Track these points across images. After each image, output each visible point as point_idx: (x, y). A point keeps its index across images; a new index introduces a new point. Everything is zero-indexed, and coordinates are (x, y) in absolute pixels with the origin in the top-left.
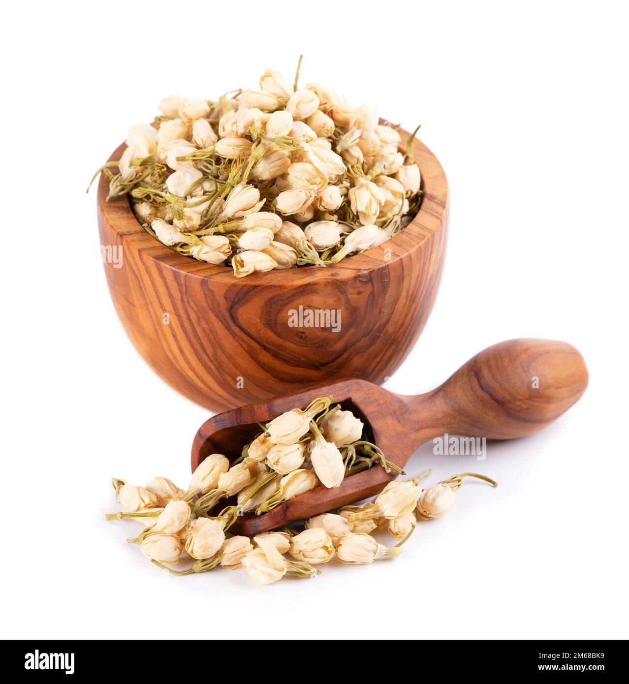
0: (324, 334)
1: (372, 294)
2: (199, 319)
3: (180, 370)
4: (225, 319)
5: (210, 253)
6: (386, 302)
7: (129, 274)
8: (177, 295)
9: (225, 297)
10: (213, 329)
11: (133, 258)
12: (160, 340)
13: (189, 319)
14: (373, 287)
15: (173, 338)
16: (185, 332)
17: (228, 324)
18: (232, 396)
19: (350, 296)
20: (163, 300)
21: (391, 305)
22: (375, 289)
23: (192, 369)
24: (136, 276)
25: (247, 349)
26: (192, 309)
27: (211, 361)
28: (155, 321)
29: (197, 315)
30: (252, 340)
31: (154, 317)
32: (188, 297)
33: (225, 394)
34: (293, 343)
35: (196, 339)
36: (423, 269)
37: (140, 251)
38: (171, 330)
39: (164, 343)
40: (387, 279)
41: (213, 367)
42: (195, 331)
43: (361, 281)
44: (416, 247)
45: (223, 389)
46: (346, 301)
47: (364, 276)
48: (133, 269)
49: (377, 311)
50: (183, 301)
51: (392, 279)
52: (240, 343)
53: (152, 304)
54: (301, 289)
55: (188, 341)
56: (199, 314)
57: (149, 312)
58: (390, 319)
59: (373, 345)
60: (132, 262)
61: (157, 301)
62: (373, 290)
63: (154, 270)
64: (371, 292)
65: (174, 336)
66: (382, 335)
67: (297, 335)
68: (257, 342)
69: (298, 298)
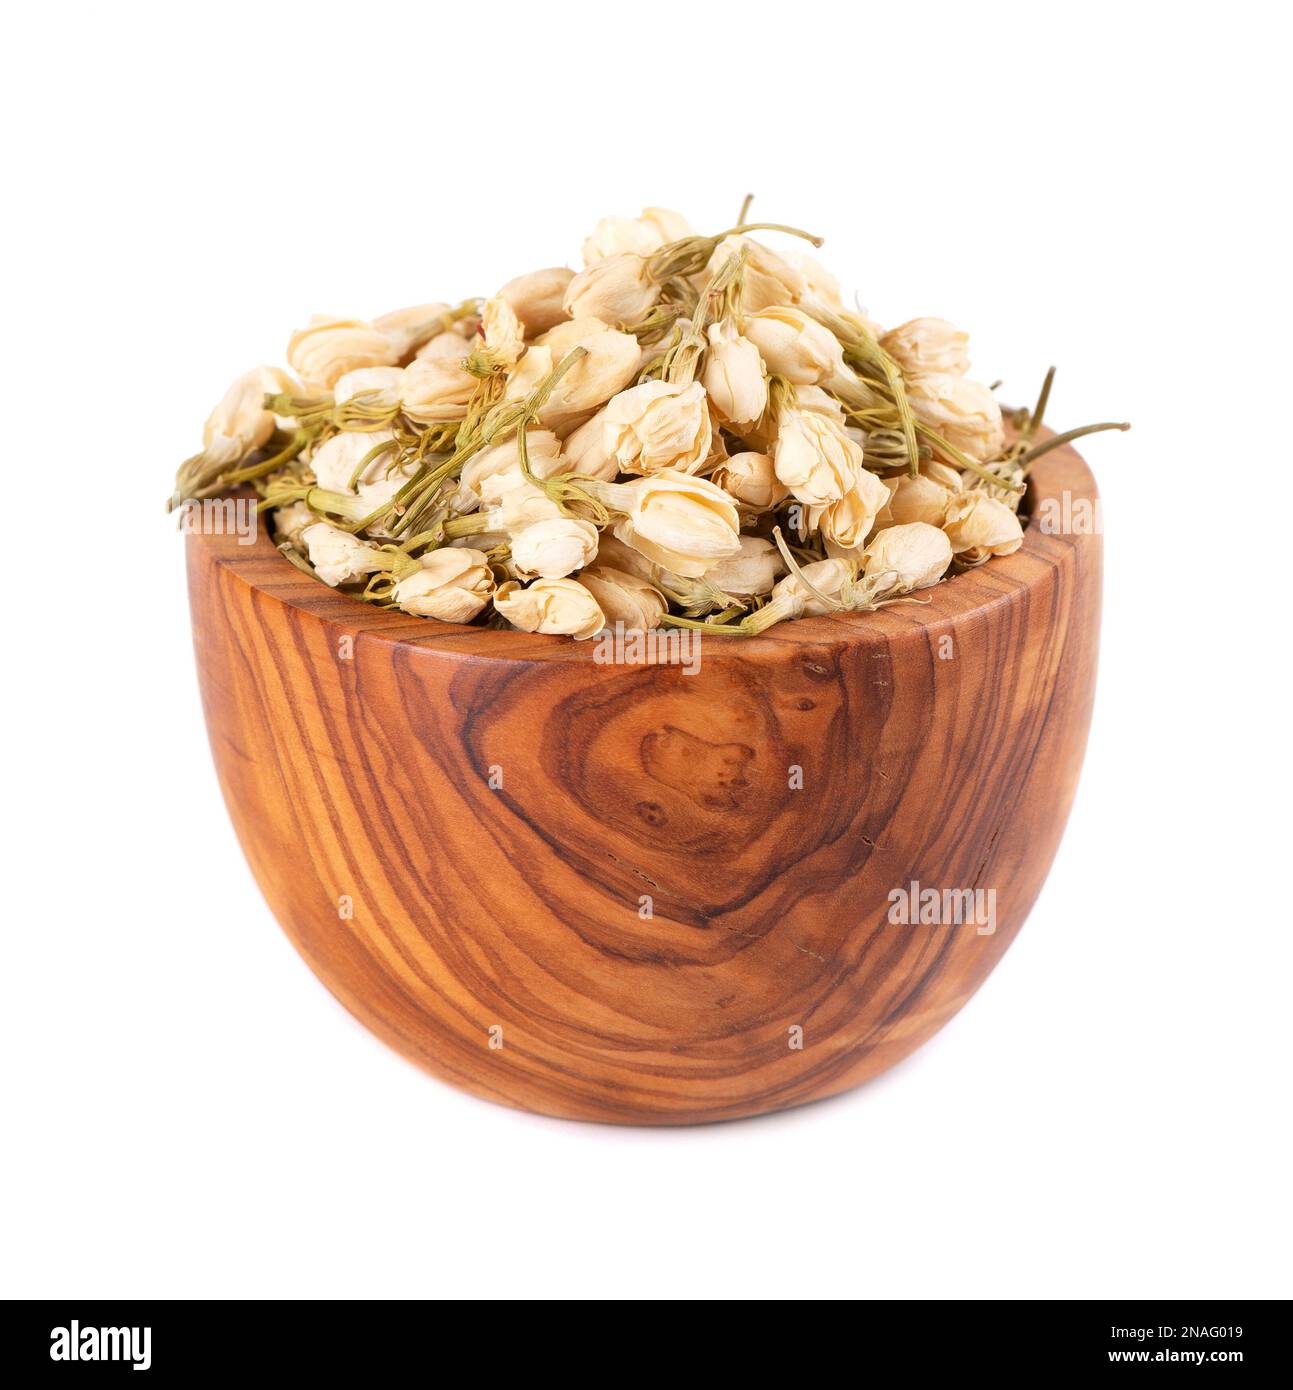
0: (712, 815)
1: (842, 715)
2: (390, 763)
3: (356, 932)
4: (453, 761)
5: (440, 593)
6: (887, 748)
7: (234, 664)
8: (336, 697)
9: (452, 697)
10: (424, 794)
11: (240, 612)
12: (305, 844)
13: (368, 768)
14: (845, 695)
15: (333, 833)
16: (360, 809)
17: (460, 773)
18: (485, 1005)
19: (780, 713)
20: (307, 721)
21: (899, 761)
22: (852, 704)
23: (383, 924)
24: (248, 665)
25: (511, 851)
26: (374, 735)
27: (426, 893)
28: (292, 789)
29: (386, 754)
30: (524, 824)
31: (288, 775)
32: (364, 701)
33: (467, 1001)
34: (627, 835)
35: (386, 826)
36: (996, 683)
37: (254, 592)
38: (329, 810)
39: (314, 852)
40: (884, 678)
41: (430, 912)
42: (381, 803)
43: (810, 673)
44: (972, 612)
45: (462, 983)
46: (768, 723)
47: (818, 659)
48: (240, 647)
49: (860, 769)
50: (350, 715)
51: (899, 683)
52: (492, 834)
53: (282, 739)
54: (646, 677)
55: (368, 835)
56: (389, 749)
57: (278, 765)
58: (898, 804)
59: (853, 875)
60: (237, 626)
61: (293, 728)
62: (846, 704)
63: (285, 637)
64: (839, 710)
65: (337, 826)
66: (877, 848)
67: (640, 813)
68: (535, 828)
69: (639, 702)
